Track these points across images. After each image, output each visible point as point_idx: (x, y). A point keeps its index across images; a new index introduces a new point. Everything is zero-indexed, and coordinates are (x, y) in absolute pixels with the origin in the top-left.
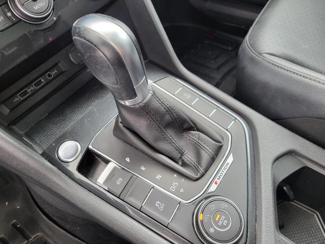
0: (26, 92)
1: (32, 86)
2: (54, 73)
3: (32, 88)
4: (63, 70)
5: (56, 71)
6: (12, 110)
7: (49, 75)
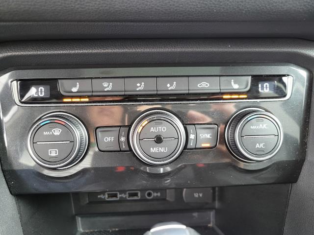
0: (115, 196)
1: (125, 194)
2: (155, 194)
3: (123, 196)
4: (167, 199)
5: (159, 194)
6: (90, 203)
7: (149, 194)
